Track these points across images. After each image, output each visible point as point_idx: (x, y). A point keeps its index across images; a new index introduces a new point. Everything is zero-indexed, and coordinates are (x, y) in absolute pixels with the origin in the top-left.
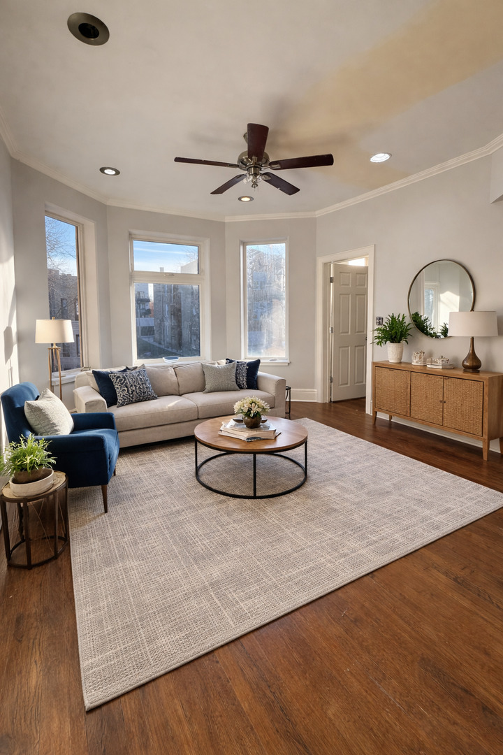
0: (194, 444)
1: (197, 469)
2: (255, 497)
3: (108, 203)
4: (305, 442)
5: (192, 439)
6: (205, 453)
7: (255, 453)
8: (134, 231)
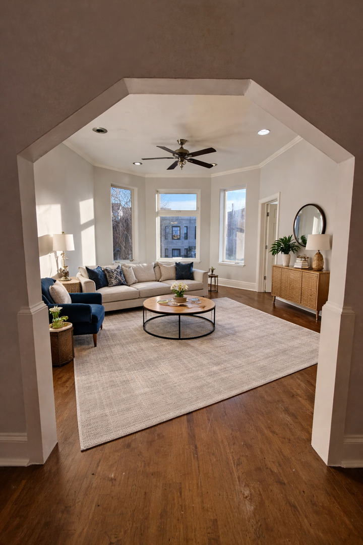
0: (142, 312)
1: (144, 323)
2: (179, 339)
3: (147, 176)
4: (214, 308)
5: (142, 309)
6: (149, 315)
7: (179, 314)
8: (159, 190)
